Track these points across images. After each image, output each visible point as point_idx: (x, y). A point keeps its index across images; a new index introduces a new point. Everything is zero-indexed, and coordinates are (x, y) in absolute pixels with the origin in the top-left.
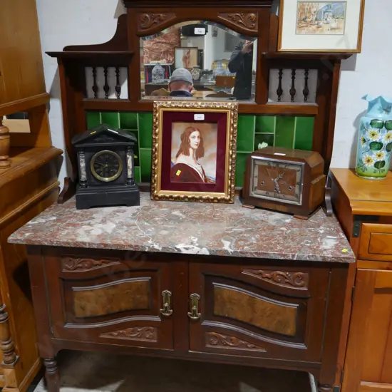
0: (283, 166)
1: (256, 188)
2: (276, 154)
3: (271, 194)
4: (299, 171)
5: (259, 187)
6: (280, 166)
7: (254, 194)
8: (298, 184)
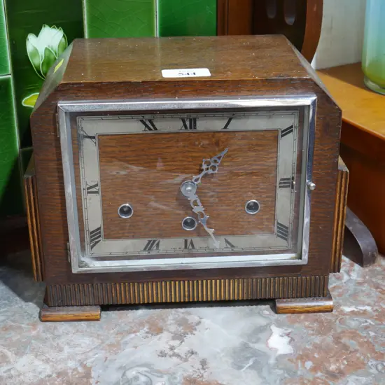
0: (218, 124)
1: (95, 235)
2: (168, 74)
3: (166, 244)
4: (289, 130)
5: (113, 229)
6: (203, 125)
7: (87, 262)
8: (287, 183)
